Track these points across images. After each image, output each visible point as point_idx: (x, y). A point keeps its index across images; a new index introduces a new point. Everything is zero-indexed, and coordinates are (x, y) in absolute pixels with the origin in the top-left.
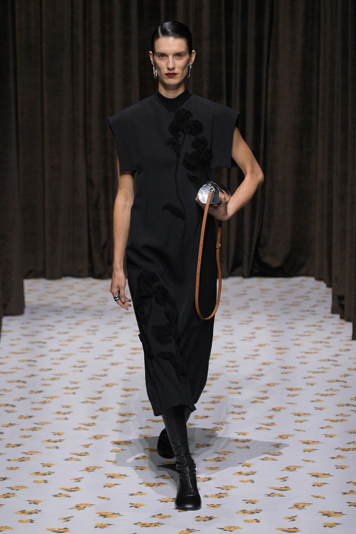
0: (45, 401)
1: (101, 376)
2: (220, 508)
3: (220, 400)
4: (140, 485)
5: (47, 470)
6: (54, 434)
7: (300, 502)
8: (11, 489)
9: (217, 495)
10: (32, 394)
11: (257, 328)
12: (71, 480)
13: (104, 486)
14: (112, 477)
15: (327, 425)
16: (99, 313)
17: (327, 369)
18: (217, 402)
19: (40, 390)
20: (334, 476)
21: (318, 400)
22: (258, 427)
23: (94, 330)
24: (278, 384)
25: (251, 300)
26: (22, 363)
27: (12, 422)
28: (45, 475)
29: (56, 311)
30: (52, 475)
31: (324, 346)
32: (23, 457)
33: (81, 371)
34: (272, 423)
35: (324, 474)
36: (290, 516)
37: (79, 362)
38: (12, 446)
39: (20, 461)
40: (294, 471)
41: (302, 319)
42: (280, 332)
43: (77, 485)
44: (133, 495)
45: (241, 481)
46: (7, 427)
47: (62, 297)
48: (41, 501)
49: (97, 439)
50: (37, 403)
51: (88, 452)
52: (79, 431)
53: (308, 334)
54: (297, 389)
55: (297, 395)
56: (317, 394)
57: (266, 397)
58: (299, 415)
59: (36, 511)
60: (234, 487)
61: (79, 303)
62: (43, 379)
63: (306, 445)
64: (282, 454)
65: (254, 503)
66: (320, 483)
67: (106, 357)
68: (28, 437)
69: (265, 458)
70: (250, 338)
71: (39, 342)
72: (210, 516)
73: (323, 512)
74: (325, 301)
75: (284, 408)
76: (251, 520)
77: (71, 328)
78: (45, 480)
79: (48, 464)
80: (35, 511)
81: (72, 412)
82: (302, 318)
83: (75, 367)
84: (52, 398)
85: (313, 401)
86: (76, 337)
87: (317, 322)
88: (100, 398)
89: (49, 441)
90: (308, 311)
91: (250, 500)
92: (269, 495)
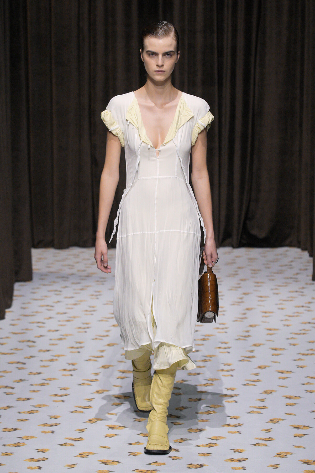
0: (52, 359)
1: (104, 336)
2: (210, 456)
3: (211, 359)
4: (138, 435)
5: (53, 421)
6: (60, 389)
7: (283, 451)
8: (20, 439)
9: (207, 444)
10: (40, 353)
11: (244, 294)
12: (75, 430)
13: (105, 436)
14: (113, 428)
15: (308, 382)
16: (102, 280)
17: (308, 330)
18: (208, 360)
19: (48, 349)
20: (313, 428)
21: (299, 359)
22: (245, 383)
23: (97, 295)
24: (263, 344)
25: (239, 268)
26: (32, 324)
27: (23, 378)
28: (52, 426)
29: (63, 277)
30: (59, 426)
31: (306, 310)
32: (32, 409)
33: (86, 332)
34: (258, 380)
35: (305, 426)
36: (273, 464)
37: (84, 324)
38: (22, 399)
39: (30, 414)
40: (277, 423)
41: (286, 286)
42: (265, 297)
43: (81, 435)
44: (131, 444)
45: (229, 432)
46: (18, 382)
47: (69, 265)
48: (48, 450)
49: (99, 394)
50: (46, 361)
51: (91, 405)
52: (83, 386)
53: (291, 299)
54: (281, 349)
55: (280, 354)
56: (299, 354)
57: (253, 356)
58: (282, 373)
59: (44, 459)
60: (223, 438)
61: (84, 271)
62: (51, 339)
63: (288, 399)
64: (267, 408)
65: (241, 453)
66: (301, 434)
67: (109, 320)
68: (37, 392)
69: (251, 411)
70: (239, 302)
71: (48, 306)
72: (200, 464)
73: (303, 460)
74: (306, 270)
75: (269, 366)
76: (238, 468)
77: (76, 293)
78: (51, 430)
79: (54, 416)
80: (42, 459)
81: (77, 369)
82: (286, 284)
83: (80, 328)
84: (59, 356)
85: (295, 360)
86: (81, 301)
87: (300, 288)
88: (102, 356)
89: (56, 395)
90: (291, 278)
91: (238, 450)
92: (255, 445)
